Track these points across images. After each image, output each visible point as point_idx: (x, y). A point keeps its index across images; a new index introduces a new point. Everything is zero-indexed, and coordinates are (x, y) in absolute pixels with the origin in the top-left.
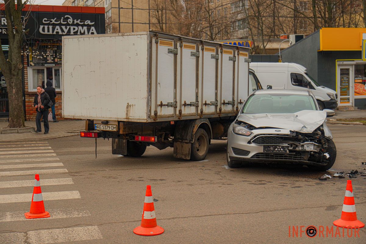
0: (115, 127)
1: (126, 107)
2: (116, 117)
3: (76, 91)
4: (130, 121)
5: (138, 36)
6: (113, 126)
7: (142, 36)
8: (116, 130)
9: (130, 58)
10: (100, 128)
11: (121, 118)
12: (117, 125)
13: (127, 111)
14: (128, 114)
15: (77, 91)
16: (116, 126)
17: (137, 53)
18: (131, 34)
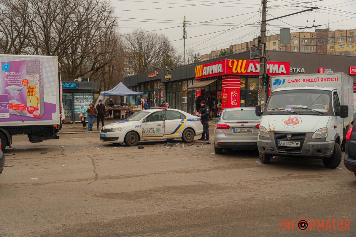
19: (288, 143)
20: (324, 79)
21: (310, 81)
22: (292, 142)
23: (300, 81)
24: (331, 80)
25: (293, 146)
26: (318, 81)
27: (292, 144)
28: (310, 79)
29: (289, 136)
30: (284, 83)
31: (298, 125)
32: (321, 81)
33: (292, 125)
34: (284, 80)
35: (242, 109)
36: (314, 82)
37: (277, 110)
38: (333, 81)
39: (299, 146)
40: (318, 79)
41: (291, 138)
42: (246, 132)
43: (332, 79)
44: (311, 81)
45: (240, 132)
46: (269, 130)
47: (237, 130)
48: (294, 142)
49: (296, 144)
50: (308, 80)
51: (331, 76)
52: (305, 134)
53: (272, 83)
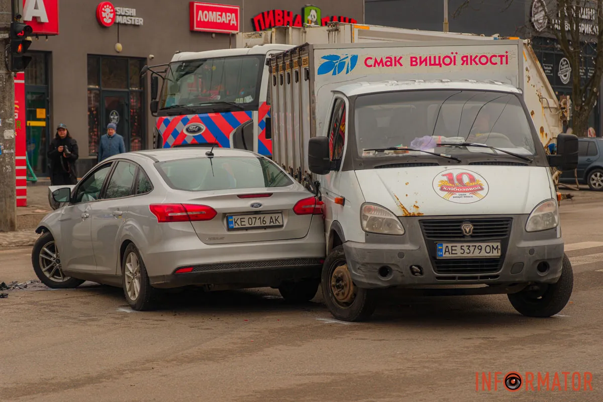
19: (466, 248)
20: (471, 57)
21: (431, 64)
22: (477, 244)
23: (400, 61)
24: (489, 60)
25: (480, 255)
26: (455, 64)
27: (477, 250)
28: (430, 57)
29: (468, 228)
30: (352, 67)
31: (481, 193)
32: (463, 64)
33: (468, 194)
34: (354, 59)
35: (210, 155)
36: (443, 65)
37: (392, 151)
38: (496, 64)
39: (496, 254)
40: (455, 57)
41: (473, 233)
42: (265, 228)
43: (494, 60)
44: (435, 64)
45: (247, 229)
46: (400, 213)
47: (239, 222)
48: (483, 245)
49: (487, 250)
50: (426, 60)
51: (488, 51)
52: (508, 221)
53: (317, 68)
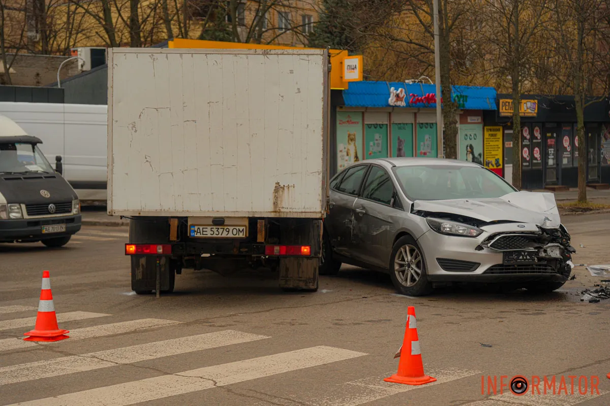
0: (241, 230)
1: (273, 191)
2: (250, 210)
3: (147, 161)
4: (283, 216)
5: (302, 57)
6: (237, 228)
7: (310, 57)
8: (244, 236)
9: (282, 97)
10: (204, 233)
11: (261, 212)
12: (245, 226)
13: (276, 198)
14: (279, 202)
15: (148, 159)
16: (244, 228)
17: (299, 89)
18: (286, 53)
